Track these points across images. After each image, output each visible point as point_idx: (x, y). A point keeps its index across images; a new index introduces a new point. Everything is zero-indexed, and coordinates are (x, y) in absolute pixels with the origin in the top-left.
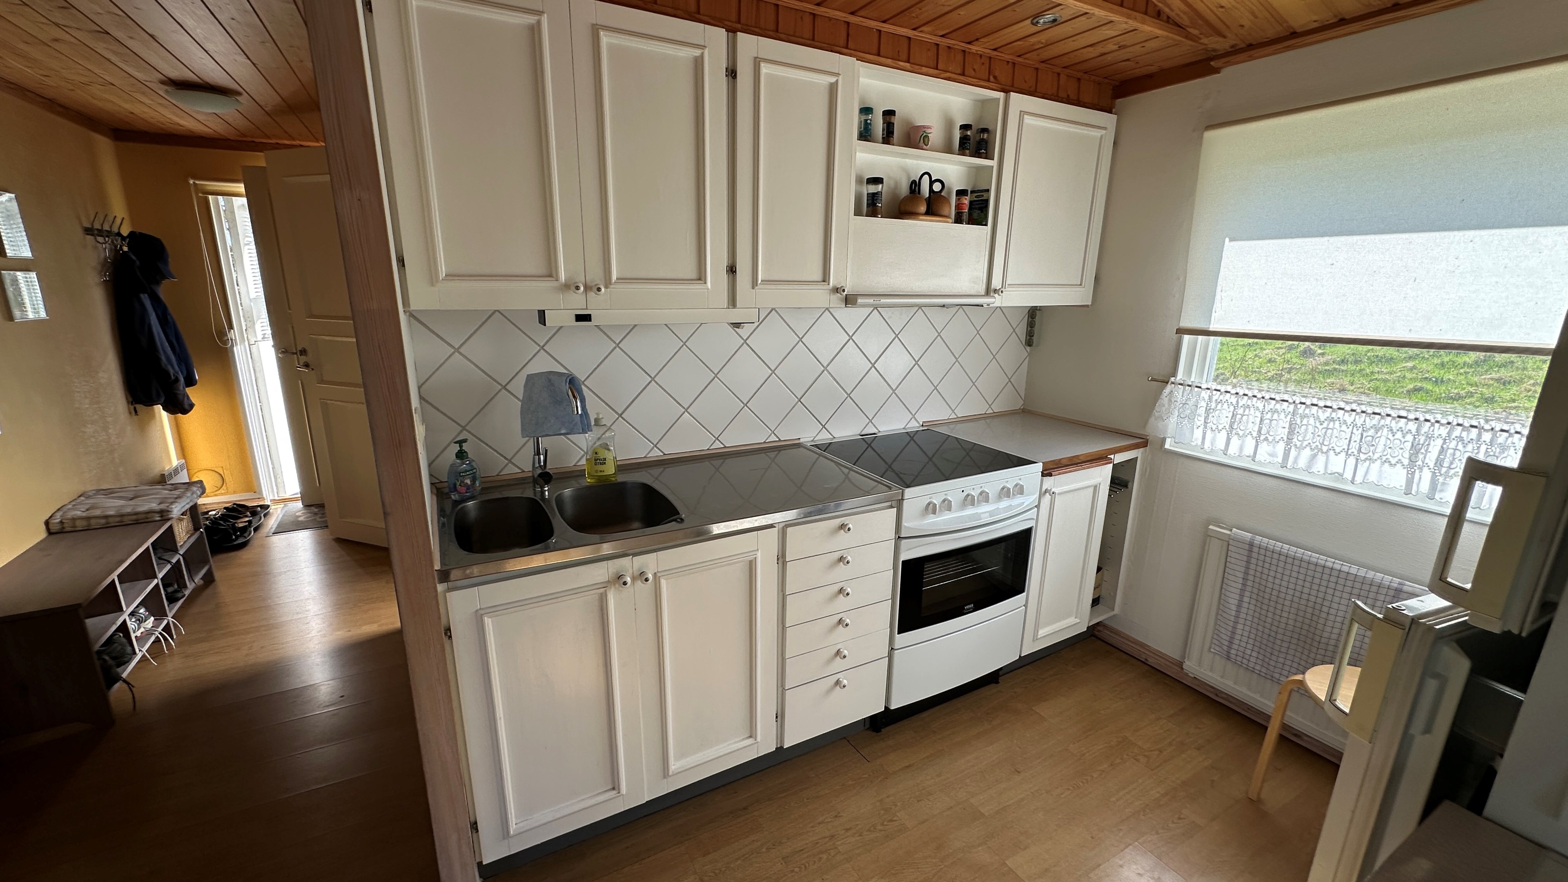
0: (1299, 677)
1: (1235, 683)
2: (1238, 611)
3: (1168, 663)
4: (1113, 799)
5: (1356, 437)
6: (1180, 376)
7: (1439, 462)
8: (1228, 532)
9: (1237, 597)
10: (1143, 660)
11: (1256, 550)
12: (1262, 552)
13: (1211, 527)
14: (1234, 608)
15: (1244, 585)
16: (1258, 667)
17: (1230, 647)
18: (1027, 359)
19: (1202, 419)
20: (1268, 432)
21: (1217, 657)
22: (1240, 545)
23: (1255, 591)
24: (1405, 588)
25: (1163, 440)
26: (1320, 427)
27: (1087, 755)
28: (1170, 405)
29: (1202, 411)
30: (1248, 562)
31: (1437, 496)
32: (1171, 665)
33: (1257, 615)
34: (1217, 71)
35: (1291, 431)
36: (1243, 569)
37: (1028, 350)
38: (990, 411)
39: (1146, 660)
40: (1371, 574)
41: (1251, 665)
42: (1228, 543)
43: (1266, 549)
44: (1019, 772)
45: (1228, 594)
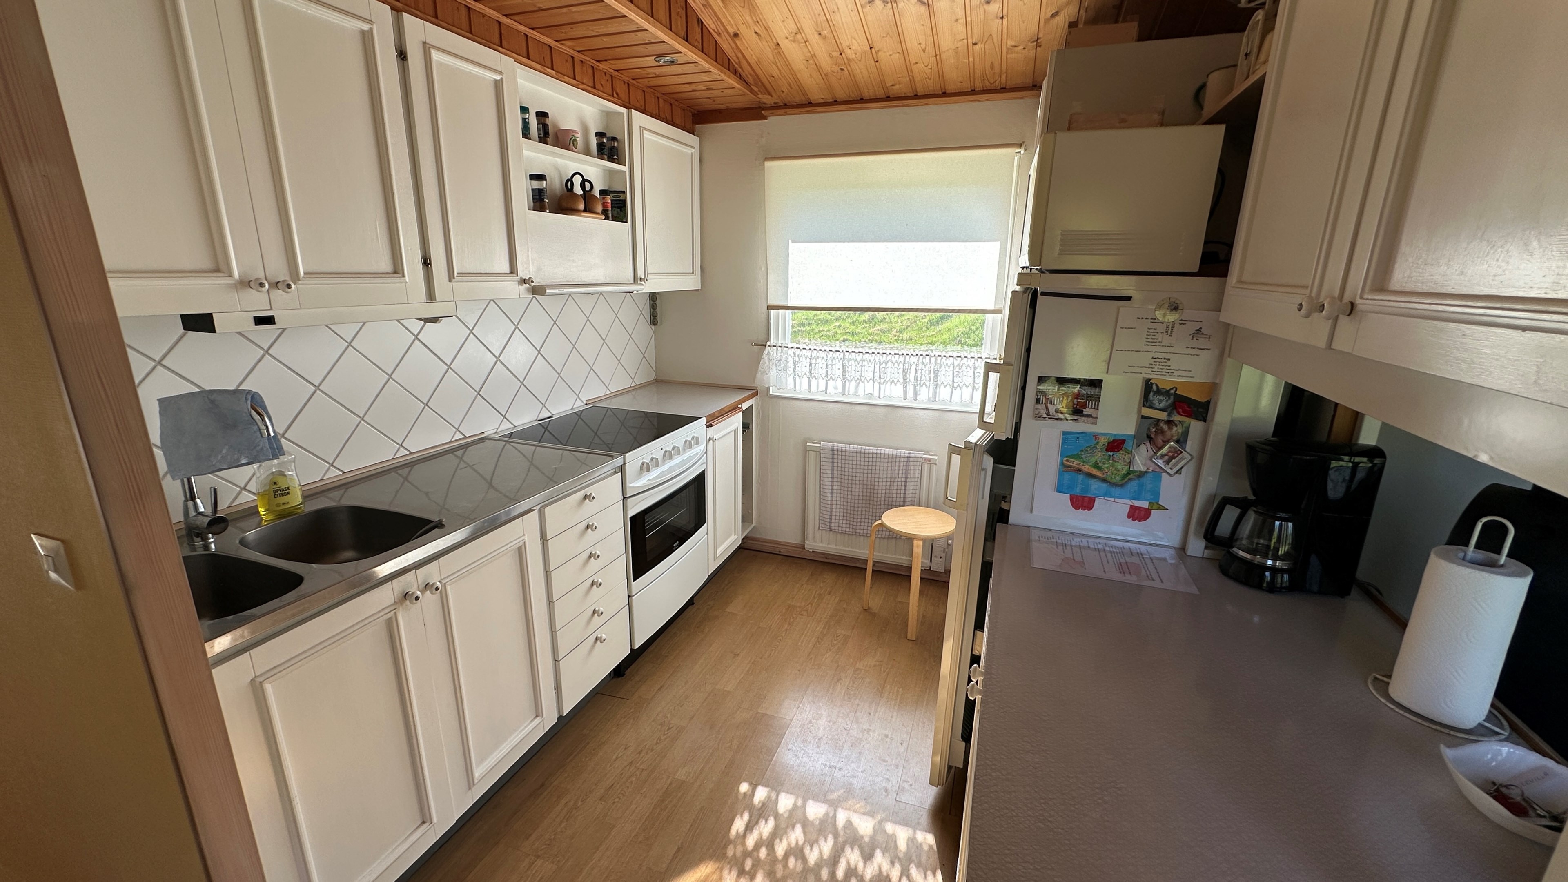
0: (879, 522)
1: (836, 545)
2: (832, 497)
3: (794, 548)
4: (799, 644)
5: (877, 369)
6: (772, 341)
7: (916, 379)
8: (819, 445)
9: (830, 488)
10: (778, 553)
11: (836, 453)
12: (840, 453)
13: (808, 444)
14: (829, 495)
15: (833, 478)
16: (848, 530)
17: (830, 523)
18: (653, 337)
19: (792, 370)
20: (832, 373)
21: (824, 531)
22: (827, 452)
23: (839, 480)
24: (912, 455)
25: (768, 389)
26: (858, 366)
27: (773, 625)
28: (769, 363)
29: (790, 364)
30: (833, 462)
31: (918, 397)
32: (796, 549)
33: (842, 495)
34: (765, 118)
35: (844, 371)
36: (830, 468)
37: (653, 328)
38: (633, 385)
39: (780, 552)
40: (895, 452)
41: (844, 529)
42: (819, 452)
43: (842, 451)
44: (738, 655)
45: (825, 487)
